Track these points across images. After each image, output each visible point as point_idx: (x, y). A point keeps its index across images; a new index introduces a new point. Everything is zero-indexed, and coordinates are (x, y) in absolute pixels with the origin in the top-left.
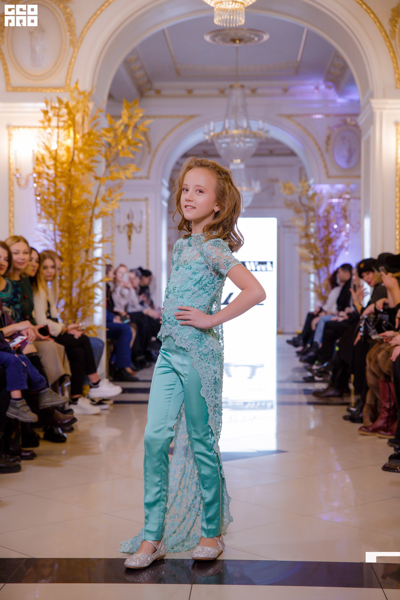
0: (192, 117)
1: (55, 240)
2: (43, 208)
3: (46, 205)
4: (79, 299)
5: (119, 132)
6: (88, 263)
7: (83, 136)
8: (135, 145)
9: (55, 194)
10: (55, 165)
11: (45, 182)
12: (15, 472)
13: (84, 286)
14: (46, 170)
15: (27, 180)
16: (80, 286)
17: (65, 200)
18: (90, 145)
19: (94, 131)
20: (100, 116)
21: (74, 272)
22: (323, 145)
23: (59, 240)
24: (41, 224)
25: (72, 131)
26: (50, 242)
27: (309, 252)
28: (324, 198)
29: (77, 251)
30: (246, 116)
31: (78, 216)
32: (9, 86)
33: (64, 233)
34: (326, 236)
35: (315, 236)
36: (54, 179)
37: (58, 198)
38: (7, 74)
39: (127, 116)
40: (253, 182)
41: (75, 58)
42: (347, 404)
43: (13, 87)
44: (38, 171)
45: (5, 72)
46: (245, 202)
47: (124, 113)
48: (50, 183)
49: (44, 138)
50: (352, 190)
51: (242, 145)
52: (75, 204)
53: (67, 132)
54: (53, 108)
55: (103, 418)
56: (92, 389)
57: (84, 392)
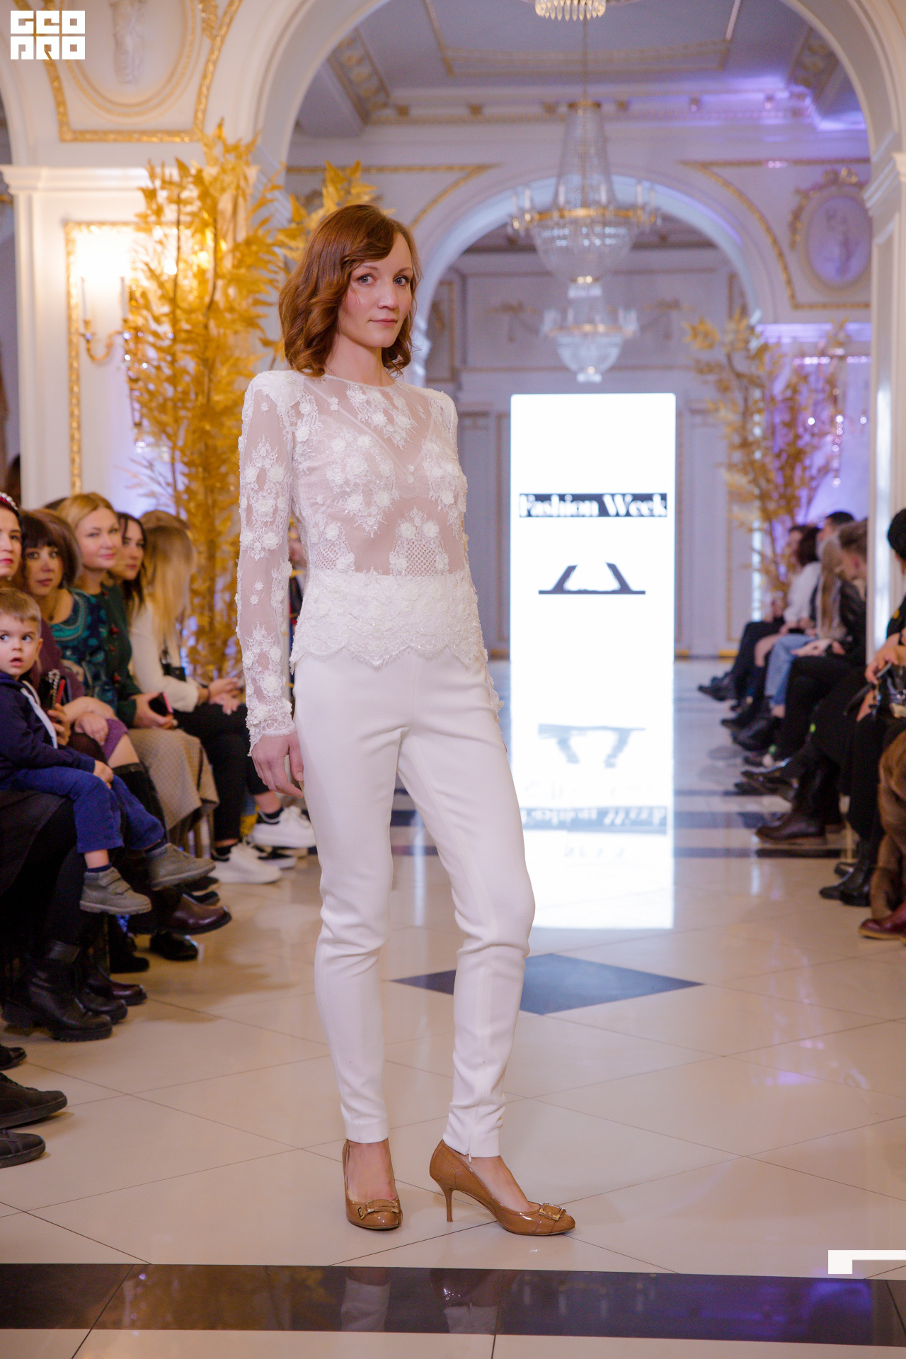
0: (481, 168)
1: (175, 485)
2: (145, 411)
3: (154, 404)
4: (230, 617)
7: (236, 247)
9: (173, 380)
10: (173, 312)
11: (152, 353)
12: (97, 1039)
14: (154, 326)
15: (110, 347)
17: (197, 395)
18: (249, 267)
19: (260, 233)
20: (272, 201)
21: (219, 555)
22: (783, 235)
23: (184, 484)
24: (142, 448)
25: (209, 235)
26: (164, 489)
27: (750, 482)
28: (785, 355)
29: (223, 509)
30: (607, 173)
31: (225, 431)
32: (65, 129)
33: (193, 470)
34: (789, 444)
35: (764, 444)
36: (170, 347)
37: (180, 389)
38: (60, 102)
39: (336, 200)
40: (621, 314)
41: (215, 63)
42: (835, 854)
43: (74, 132)
44: (133, 325)
45: (56, 97)
46: (603, 358)
47: (327, 192)
48: (162, 355)
49: (148, 254)
50: (849, 337)
51: (598, 242)
52: (218, 402)
53: (198, 236)
54: (167, 183)
55: (286, 891)
56: (263, 827)
57: (244, 830)
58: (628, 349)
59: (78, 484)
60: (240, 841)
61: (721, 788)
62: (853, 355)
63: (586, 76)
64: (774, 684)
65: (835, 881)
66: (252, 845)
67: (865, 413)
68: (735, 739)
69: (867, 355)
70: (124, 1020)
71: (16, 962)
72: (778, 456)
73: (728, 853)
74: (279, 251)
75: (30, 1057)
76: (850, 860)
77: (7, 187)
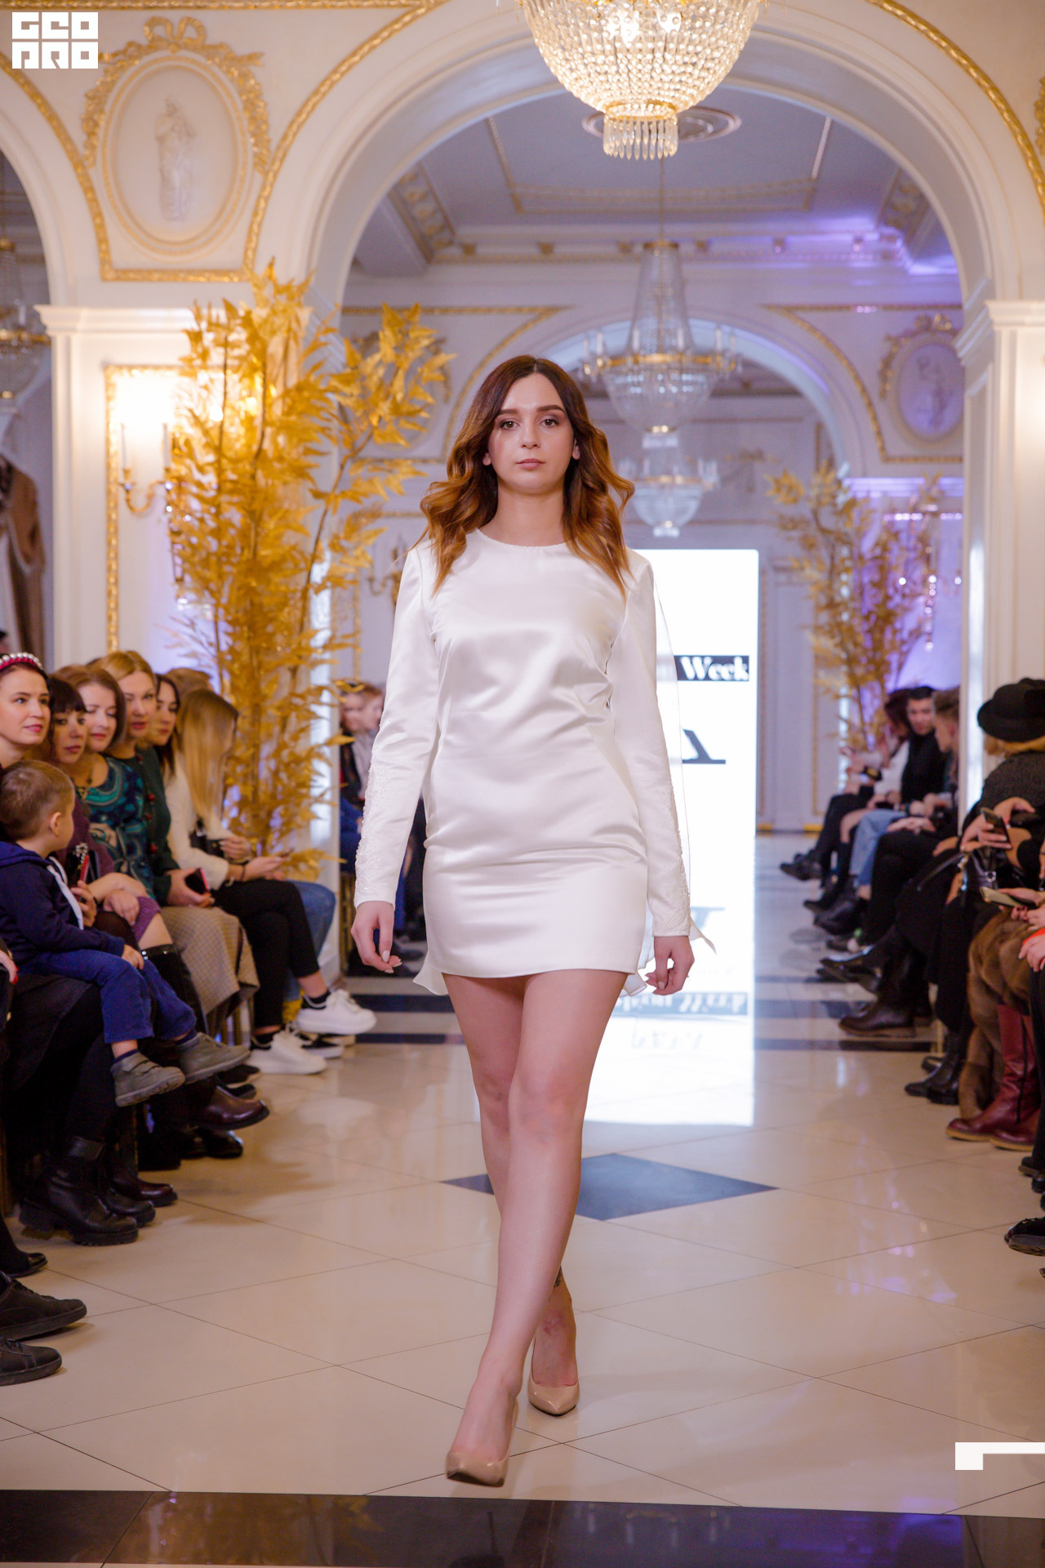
0: (552, 310)
1: (217, 645)
2: (187, 566)
3: (196, 559)
4: (275, 787)
5: (373, 383)
6: (298, 701)
7: (286, 393)
8: (411, 414)
9: (217, 533)
10: (218, 461)
11: (195, 505)
12: (122, 1243)
13: (285, 754)
14: (197, 476)
15: (151, 497)
16: (277, 754)
17: (243, 549)
18: (301, 414)
19: (312, 378)
20: (325, 344)
21: (264, 720)
22: (872, 382)
23: (227, 643)
24: (183, 604)
25: (258, 380)
26: (206, 649)
27: (836, 645)
28: (874, 511)
29: (268, 671)
30: (684, 317)
31: (272, 588)
32: (107, 267)
33: (238, 629)
34: (878, 605)
35: (851, 605)
36: (215, 498)
37: (224, 543)
38: (102, 240)
39: (394, 344)
40: (701, 464)
41: (267, 199)
42: (925, 1047)
43: (117, 271)
44: (176, 474)
45: (97, 234)
46: (680, 512)
47: (385, 336)
48: (206, 507)
49: (192, 400)
50: (942, 492)
51: (674, 390)
52: (265, 557)
53: (246, 381)
54: (213, 325)
55: (333, 1082)
56: (308, 1012)
57: (287, 1016)
58: (708, 501)
59: (115, 643)
60: (283, 1028)
61: (805, 975)
62: (947, 512)
63: (662, 215)
64: (860, 862)
65: (922, 1077)
66: (295, 1032)
67: (959, 573)
68: (817, 922)
69: (960, 512)
70: (152, 1222)
71: (37, 1158)
72: (867, 618)
73: (812, 1045)
74: (334, 398)
75: (49, 1264)
76: (940, 1055)
77: (45, 327)
